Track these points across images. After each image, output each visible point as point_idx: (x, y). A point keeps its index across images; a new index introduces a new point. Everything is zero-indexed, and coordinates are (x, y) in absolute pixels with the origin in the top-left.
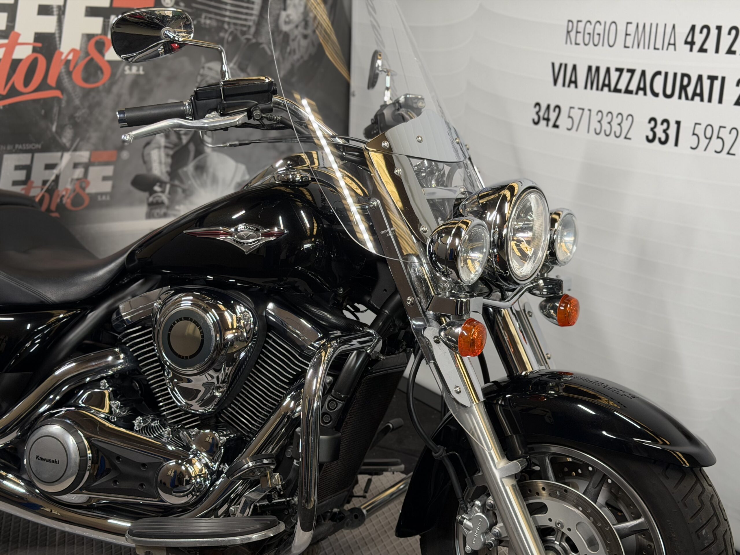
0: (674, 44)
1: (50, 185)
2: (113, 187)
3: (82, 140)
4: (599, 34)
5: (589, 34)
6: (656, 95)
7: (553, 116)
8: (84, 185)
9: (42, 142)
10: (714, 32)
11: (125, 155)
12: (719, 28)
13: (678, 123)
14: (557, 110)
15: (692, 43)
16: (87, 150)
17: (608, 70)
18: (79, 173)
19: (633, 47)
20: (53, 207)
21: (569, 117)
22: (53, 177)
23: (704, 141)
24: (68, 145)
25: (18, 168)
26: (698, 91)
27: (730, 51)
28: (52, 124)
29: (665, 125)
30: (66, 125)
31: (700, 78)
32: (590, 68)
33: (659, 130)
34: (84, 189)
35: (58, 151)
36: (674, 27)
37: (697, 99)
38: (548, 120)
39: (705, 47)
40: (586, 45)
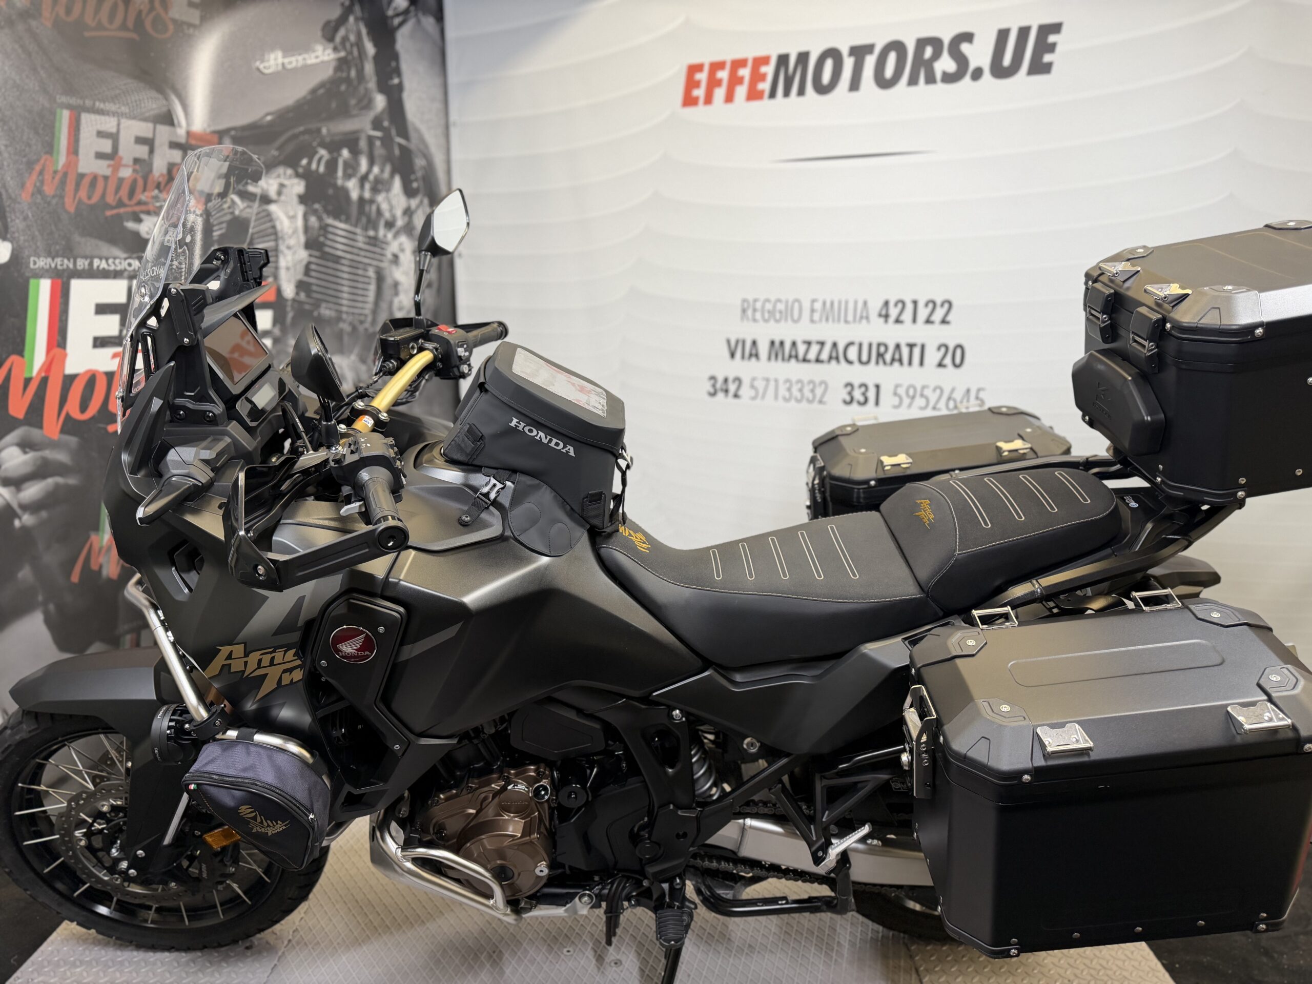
0: (867, 318)
4: (781, 312)
5: (769, 312)
6: (850, 362)
7: (732, 388)
10: (909, 307)
12: (915, 303)
13: (877, 387)
14: (737, 383)
15: (887, 316)
17: (794, 344)
19: (821, 320)
21: (752, 387)
23: (906, 401)
26: (897, 356)
27: (928, 321)
29: (863, 389)
31: (898, 346)
32: (772, 343)
33: (858, 395)
36: (865, 303)
37: (896, 364)
38: (726, 391)
39: (903, 318)
40: (766, 321)
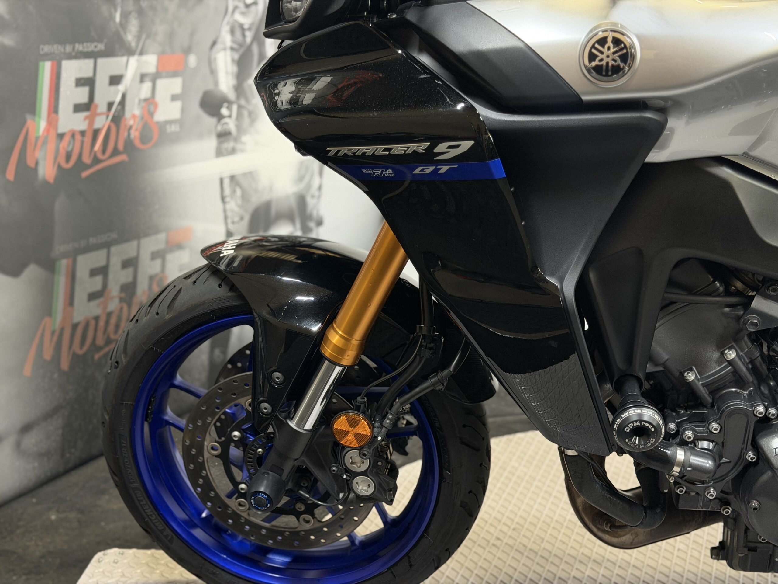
1: (115, 111)
2: (183, 110)
3: (148, 37)
8: (152, 108)
9: (105, 40)
11: (192, 60)
16: (154, 53)
18: (146, 89)
20: (121, 147)
22: (118, 99)
24: (133, 44)
25: (80, 82)
28: (116, 10)
30: (130, 13)
34: (151, 114)
35: (123, 55)
